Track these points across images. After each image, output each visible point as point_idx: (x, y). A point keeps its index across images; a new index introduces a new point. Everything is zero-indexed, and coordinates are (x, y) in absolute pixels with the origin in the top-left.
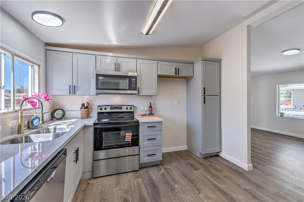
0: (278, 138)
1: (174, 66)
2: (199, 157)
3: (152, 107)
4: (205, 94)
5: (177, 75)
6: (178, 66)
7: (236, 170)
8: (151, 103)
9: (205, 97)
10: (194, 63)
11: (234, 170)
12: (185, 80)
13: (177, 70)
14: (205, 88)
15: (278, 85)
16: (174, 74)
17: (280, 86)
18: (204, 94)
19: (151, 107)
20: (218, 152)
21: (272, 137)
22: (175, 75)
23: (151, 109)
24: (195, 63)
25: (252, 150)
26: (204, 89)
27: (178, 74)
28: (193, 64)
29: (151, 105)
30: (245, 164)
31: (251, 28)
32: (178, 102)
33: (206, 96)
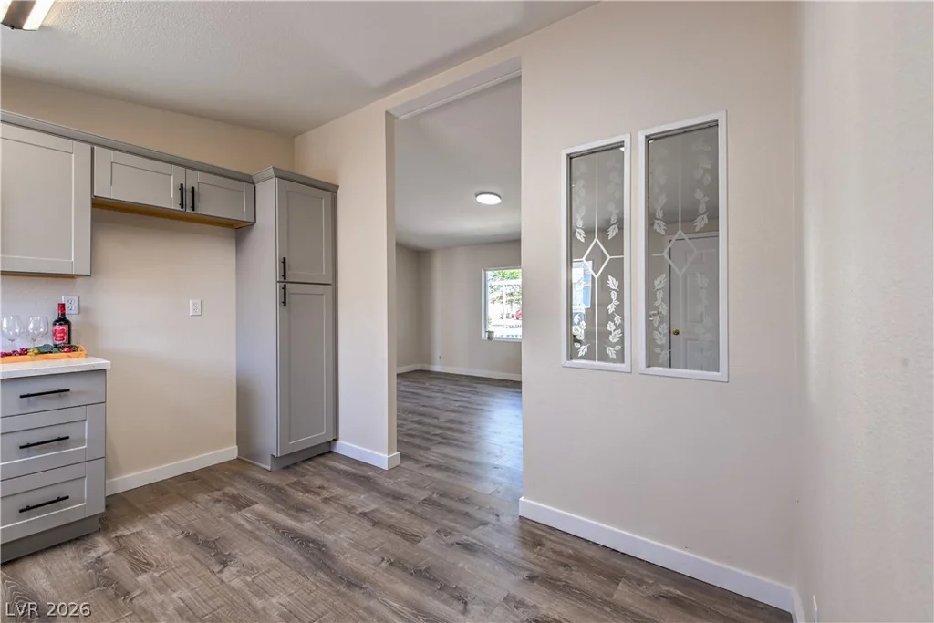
0: (481, 387)
1: (175, 177)
2: (269, 468)
3: (67, 322)
4: (285, 278)
5: (189, 210)
6: (194, 179)
7: (362, 476)
8: (62, 307)
9: (285, 285)
10: (255, 180)
11: (355, 477)
12: (232, 231)
13: (188, 195)
14: (285, 259)
15: (485, 270)
16: (175, 206)
17: (490, 273)
18: (282, 280)
19: (62, 320)
20: (330, 442)
21: (470, 387)
22: (179, 208)
23: (65, 328)
24: (259, 182)
25: (398, 418)
26: (284, 261)
27: (193, 208)
28: (254, 184)
29: (63, 314)
30: (380, 455)
31: (396, 121)
32: (201, 302)
33: (288, 285)
